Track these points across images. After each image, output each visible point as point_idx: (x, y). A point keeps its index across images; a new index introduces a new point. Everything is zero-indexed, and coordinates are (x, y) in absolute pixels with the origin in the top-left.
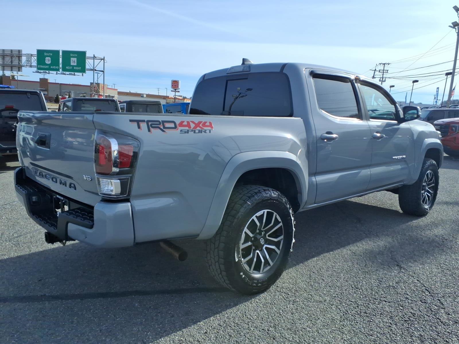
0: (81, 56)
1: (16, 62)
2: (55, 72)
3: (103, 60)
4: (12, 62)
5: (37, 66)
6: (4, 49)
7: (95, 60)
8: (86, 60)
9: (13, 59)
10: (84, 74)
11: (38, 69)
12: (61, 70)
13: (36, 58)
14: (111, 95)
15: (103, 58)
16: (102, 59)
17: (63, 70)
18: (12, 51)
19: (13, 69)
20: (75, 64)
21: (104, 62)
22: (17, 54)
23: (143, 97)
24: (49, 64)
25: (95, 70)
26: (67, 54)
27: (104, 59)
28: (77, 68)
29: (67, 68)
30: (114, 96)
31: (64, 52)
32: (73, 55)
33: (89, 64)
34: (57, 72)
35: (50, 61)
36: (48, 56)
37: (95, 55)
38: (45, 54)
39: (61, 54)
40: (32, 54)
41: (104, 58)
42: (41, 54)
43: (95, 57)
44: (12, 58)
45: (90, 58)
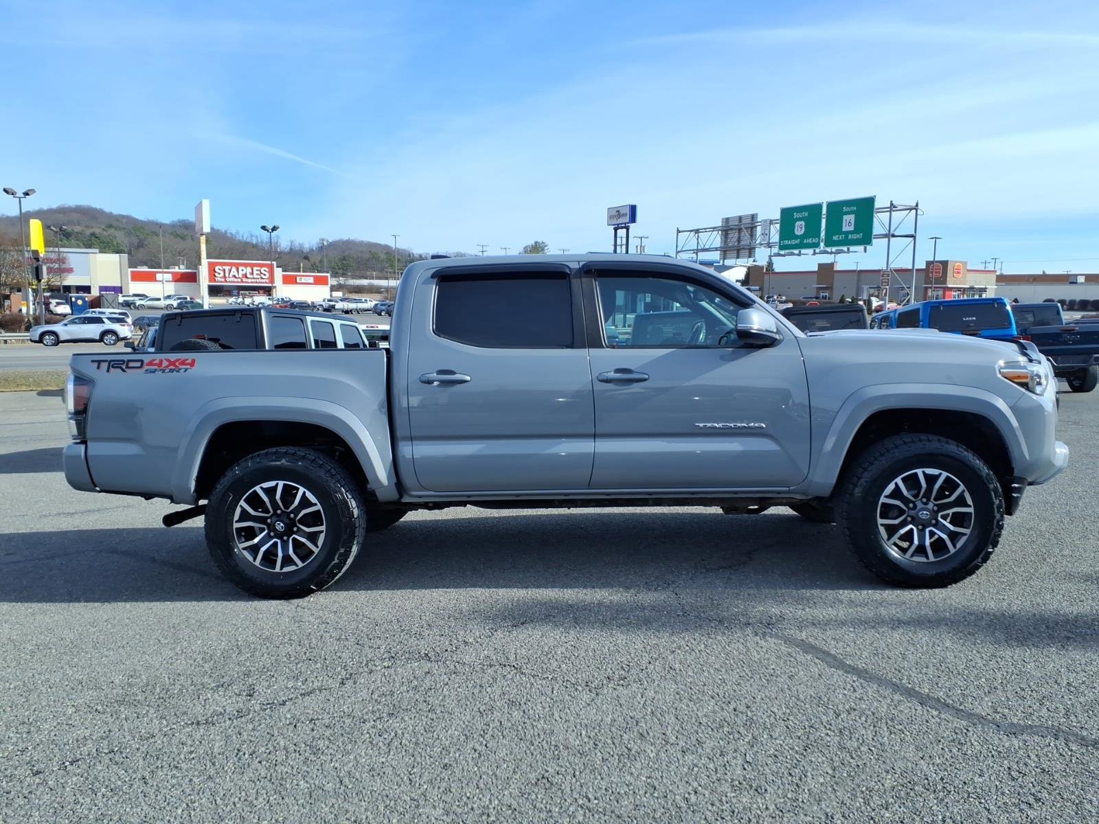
0: (864, 208)
1: (746, 240)
2: (811, 251)
3: (914, 211)
4: (739, 240)
5: (780, 243)
6: (740, 215)
7: (893, 213)
8: (875, 215)
9: (742, 234)
10: (868, 247)
11: (781, 248)
12: (822, 244)
13: (778, 226)
14: (975, 286)
15: (915, 204)
16: (911, 209)
17: (827, 245)
18: (740, 218)
19: (728, 256)
20: (852, 228)
21: (917, 215)
22: (749, 224)
23: (1076, 283)
24: (801, 235)
25: (893, 236)
26: (837, 209)
27: (916, 208)
28: (855, 237)
29: (835, 238)
30: (986, 288)
31: (830, 205)
32: (849, 209)
33: (880, 223)
34: (814, 251)
35: (803, 229)
36: (800, 219)
37: (893, 202)
38: (796, 215)
39: (824, 211)
40: (772, 219)
41: (917, 205)
42: (788, 215)
43: (895, 207)
44: (739, 233)
45: (881, 210)
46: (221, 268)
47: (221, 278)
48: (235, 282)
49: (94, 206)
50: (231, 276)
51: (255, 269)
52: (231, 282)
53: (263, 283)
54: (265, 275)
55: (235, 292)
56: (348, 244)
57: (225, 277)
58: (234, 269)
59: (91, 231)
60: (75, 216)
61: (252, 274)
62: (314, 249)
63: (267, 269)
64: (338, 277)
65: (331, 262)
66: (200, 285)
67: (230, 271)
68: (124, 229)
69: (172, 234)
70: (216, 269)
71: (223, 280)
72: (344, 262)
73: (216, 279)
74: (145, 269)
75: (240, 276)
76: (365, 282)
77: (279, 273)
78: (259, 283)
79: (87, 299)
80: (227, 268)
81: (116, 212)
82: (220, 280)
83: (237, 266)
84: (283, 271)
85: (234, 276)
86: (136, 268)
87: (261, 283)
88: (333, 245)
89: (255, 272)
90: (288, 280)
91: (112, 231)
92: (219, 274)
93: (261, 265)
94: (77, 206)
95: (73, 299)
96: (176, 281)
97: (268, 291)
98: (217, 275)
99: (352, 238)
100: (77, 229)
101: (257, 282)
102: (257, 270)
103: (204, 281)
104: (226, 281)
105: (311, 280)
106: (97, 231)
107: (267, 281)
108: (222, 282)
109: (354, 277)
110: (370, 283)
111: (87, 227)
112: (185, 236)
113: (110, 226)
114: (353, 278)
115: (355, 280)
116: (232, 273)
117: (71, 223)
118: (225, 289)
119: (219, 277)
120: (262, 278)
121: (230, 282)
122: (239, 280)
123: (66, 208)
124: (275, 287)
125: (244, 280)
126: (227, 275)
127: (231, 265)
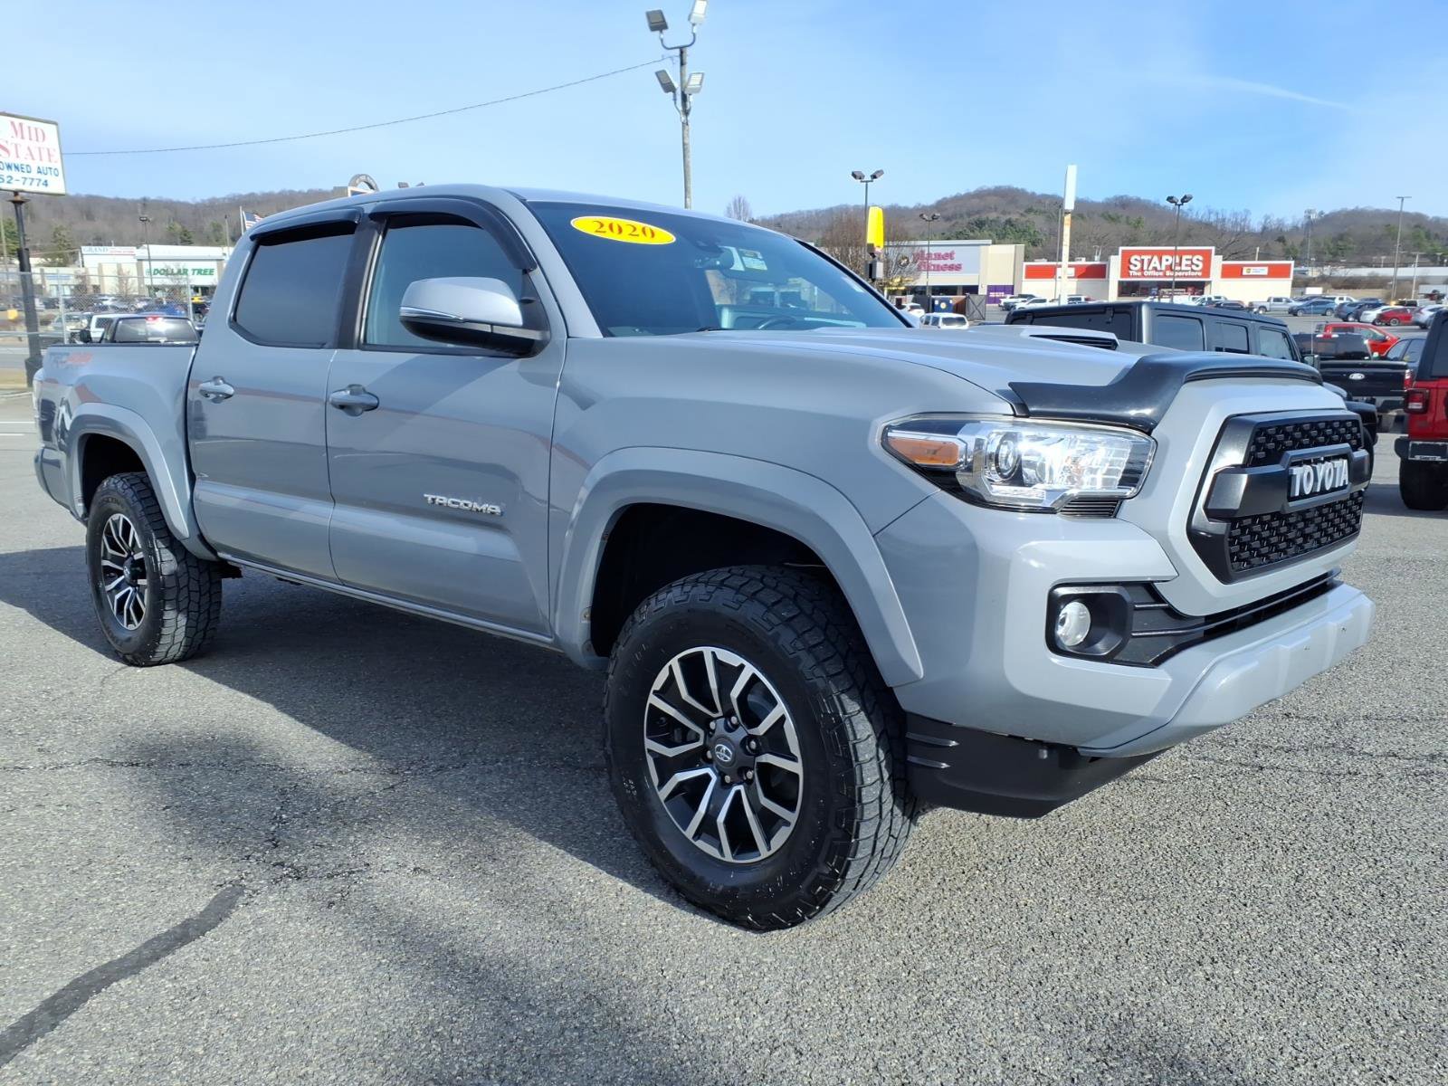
46: (1138, 258)
47: (1137, 271)
48: (1155, 277)
49: (1015, 186)
50: (1150, 268)
51: (1184, 257)
52: (1151, 276)
53: (1194, 277)
54: (1197, 266)
55: (1154, 290)
56: (1356, 216)
57: (1142, 270)
58: (1156, 259)
59: (1008, 217)
60: (992, 200)
61: (1180, 265)
62: (1300, 226)
63: (1201, 258)
64: (1322, 266)
65: (1318, 244)
66: (1108, 281)
67: (1150, 261)
68: (1045, 212)
69: (1103, 215)
70: (1132, 261)
71: (1139, 274)
72: (1340, 243)
73: (1131, 272)
74: (1043, 262)
75: (1163, 268)
76: (1364, 272)
77: (1217, 262)
78: (1188, 277)
79: (951, 302)
80: (1146, 258)
81: (1039, 191)
82: (1135, 274)
83: (1160, 254)
84: (1224, 260)
85: (1155, 269)
86: (1033, 261)
87: (1191, 277)
88: (1327, 220)
89: (1184, 262)
90: (1228, 273)
91: (1031, 216)
92: (1136, 266)
93: (1193, 253)
94: (996, 187)
95: (937, 303)
96: (1079, 277)
97: (1198, 287)
98: (1132, 267)
99: (1361, 207)
100: (993, 216)
101: (1184, 276)
102: (1187, 260)
103: (1115, 275)
104: (1143, 276)
105: (1265, 271)
106: (1014, 217)
107: (1200, 274)
108: (1137, 276)
109: (1347, 265)
110: (1373, 273)
111: (1004, 213)
112: (1118, 218)
113: (1030, 210)
114: (1346, 267)
115: (1348, 270)
116: (1152, 265)
117: (989, 209)
118: (1141, 286)
119: (1134, 270)
120: (1192, 270)
121: (1148, 276)
122: (1161, 274)
123: (985, 191)
124: (1210, 282)
125: (1168, 273)
126: (1145, 268)
127: (1152, 253)
